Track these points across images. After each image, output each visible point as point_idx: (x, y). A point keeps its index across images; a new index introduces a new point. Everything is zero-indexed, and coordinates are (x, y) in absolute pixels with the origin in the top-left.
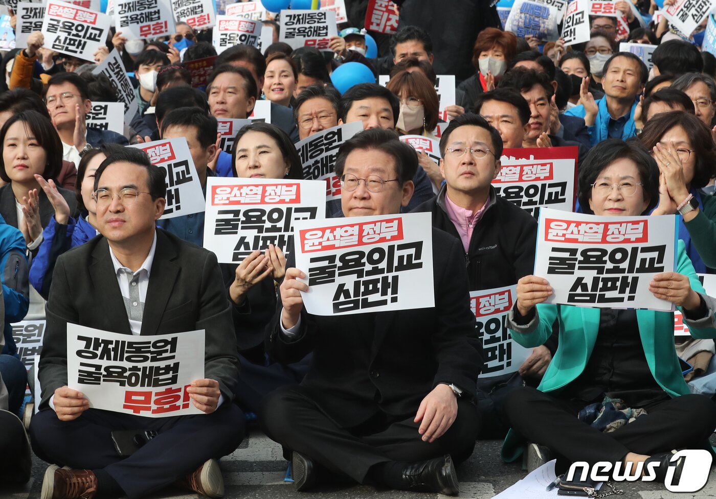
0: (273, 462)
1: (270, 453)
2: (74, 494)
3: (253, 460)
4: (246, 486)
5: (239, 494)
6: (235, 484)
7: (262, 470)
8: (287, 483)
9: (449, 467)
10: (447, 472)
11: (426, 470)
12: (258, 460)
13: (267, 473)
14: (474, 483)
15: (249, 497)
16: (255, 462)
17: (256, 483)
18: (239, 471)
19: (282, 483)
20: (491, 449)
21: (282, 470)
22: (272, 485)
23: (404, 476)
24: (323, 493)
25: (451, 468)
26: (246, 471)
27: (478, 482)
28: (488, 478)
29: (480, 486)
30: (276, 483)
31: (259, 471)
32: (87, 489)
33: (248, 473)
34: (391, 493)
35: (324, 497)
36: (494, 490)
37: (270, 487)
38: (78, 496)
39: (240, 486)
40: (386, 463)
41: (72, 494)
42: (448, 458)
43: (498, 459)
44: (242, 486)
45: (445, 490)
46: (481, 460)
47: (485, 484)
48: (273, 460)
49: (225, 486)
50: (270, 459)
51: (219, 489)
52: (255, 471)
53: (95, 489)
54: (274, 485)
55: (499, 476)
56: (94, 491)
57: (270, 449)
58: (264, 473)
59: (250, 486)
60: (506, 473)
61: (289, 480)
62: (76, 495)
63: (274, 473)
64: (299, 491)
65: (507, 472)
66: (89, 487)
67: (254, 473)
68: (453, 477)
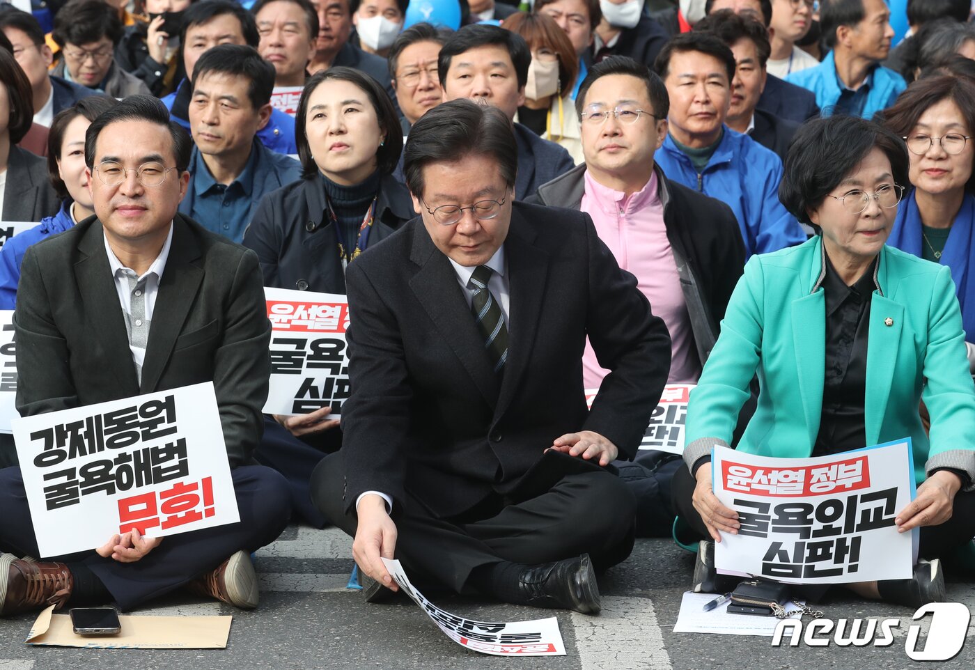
0: (333, 560)
1: (329, 547)
2: (38, 598)
3: (303, 557)
4: (292, 593)
5: (280, 604)
6: (275, 589)
7: (315, 572)
8: (351, 590)
9: (586, 573)
10: (583, 579)
11: (553, 576)
12: (311, 557)
13: (323, 575)
14: (625, 598)
15: (294, 608)
16: (306, 560)
17: (306, 589)
18: (281, 571)
19: (344, 589)
20: (652, 551)
21: (345, 572)
22: (330, 593)
23: (521, 585)
24: (403, 605)
25: (589, 573)
26: (292, 572)
27: (631, 596)
28: (645, 592)
29: (634, 601)
30: (335, 590)
31: (311, 573)
32: (57, 590)
33: (294, 574)
34: (503, 609)
35: (405, 611)
36: (653, 609)
37: (326, 594)
38: (43, 600)
39: (281, 593)
40: (495, 564)
41: (35, 598)
42: (586, 559)
43: (661, 565)
44: (286, 592)
45: (580, 607)
46: (637, 566)
47: (642, 600)
48: (332, 557)
49: (260, 592)
50: (328, 555)
51: (251, 595)
52: (306, 572)
53: (69, 590)
54: (332, 592)
55: (661, 589)
56: (67, 594)
57: (329, 543)
58: (319, 575)
59: (297, 593)
60: (673, 585)
61: (354, 586)
62: (40, 599)
63: (332, 575)
64: (369, 602)
65: (675, 583)
66: (60, 588)
67: (303, 575)
68: (591, 587)
